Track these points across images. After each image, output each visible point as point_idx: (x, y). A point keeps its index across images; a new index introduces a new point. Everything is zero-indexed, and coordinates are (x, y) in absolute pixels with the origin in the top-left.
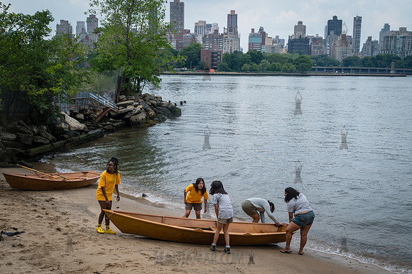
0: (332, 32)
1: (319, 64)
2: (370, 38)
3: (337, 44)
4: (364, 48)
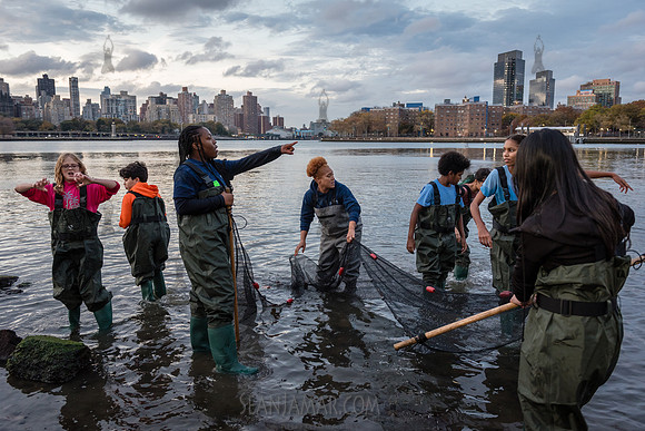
0: (43, 92)
1: (31, 129)
2: (89, 101)
3: (51, 105)
4: (84, 112)
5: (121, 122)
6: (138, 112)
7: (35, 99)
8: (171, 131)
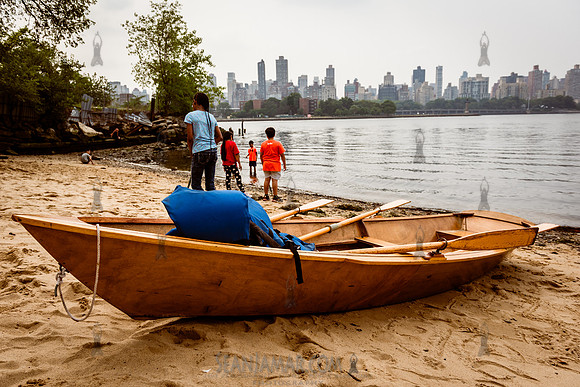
0: (416, 80)
3: (421, 90)
4: (445, 93)
5: (475, 101)
6: (490, 91)
7: (410, 86)
8: (518, 107)
